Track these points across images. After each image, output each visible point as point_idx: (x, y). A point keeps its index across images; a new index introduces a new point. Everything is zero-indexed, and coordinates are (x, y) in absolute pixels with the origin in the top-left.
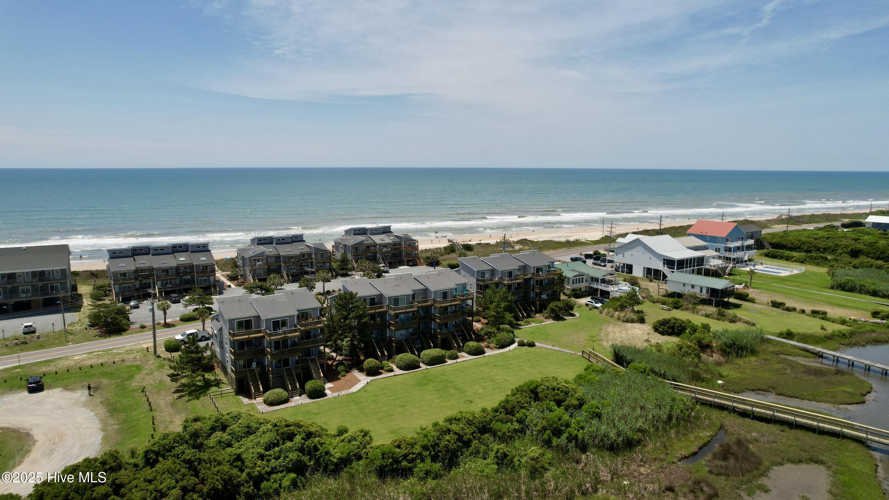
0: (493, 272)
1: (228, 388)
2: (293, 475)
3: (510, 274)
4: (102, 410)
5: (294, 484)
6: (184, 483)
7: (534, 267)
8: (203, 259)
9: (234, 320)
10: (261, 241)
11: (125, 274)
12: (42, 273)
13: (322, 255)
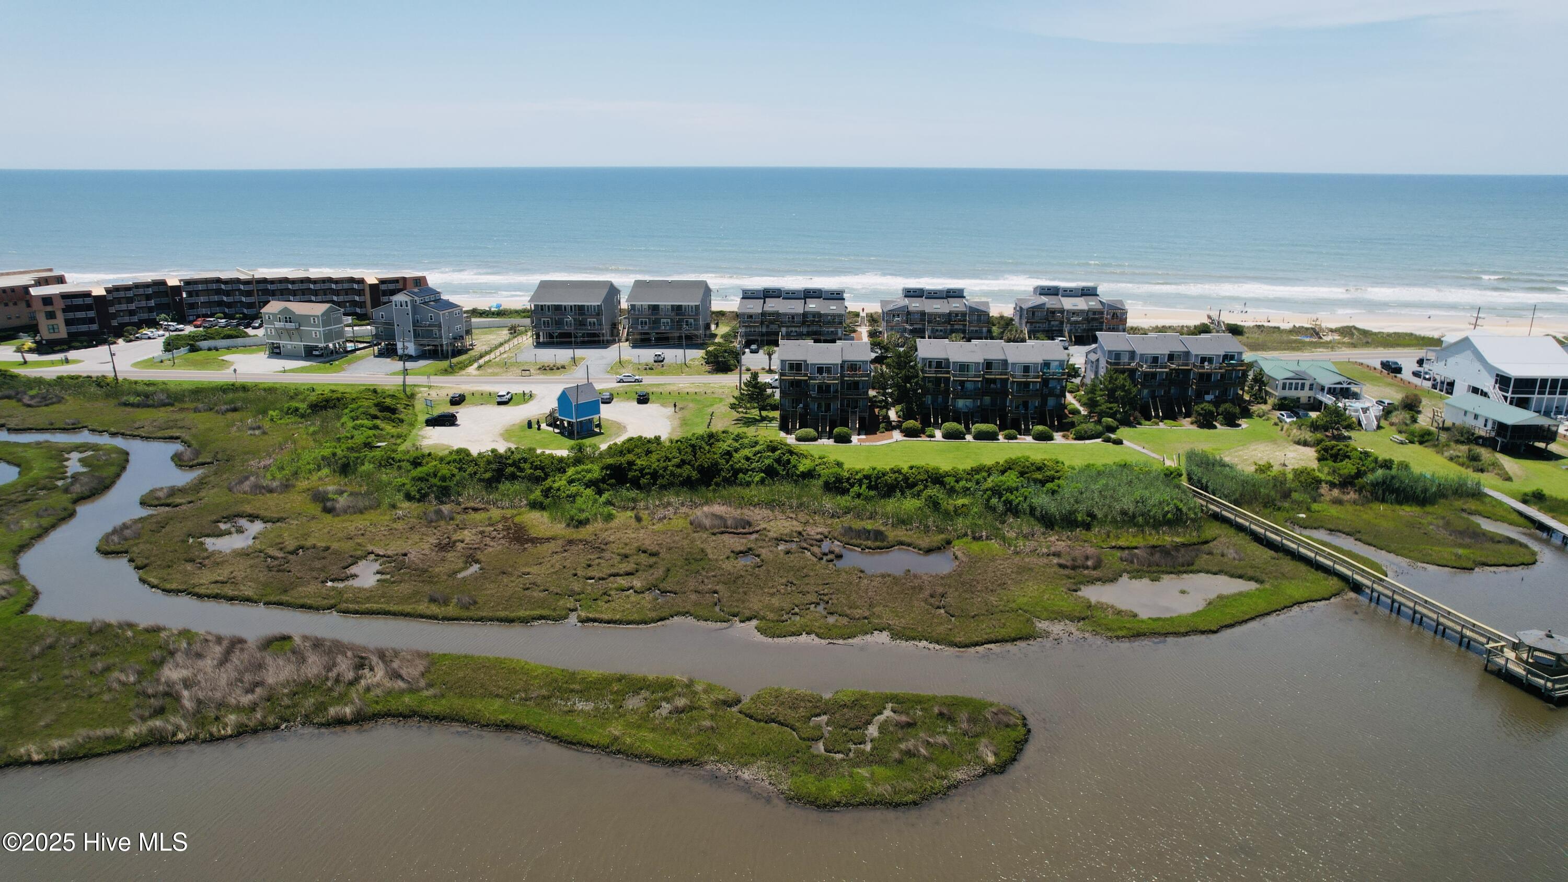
0: (1132, 354)
1: (776, 424)
2: (763, 475)
3: (1155, 359)
4: (676, 423)
5: (762, 481)
6: (685, 457)
7: (1197, 356)
8: (832, 308)
9: (786, 361)
10: (910, 293)
11: (751, 316)
12: (679, 307)
13: (979, 316)
